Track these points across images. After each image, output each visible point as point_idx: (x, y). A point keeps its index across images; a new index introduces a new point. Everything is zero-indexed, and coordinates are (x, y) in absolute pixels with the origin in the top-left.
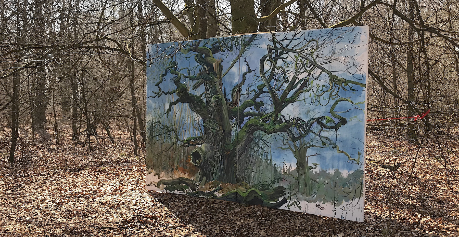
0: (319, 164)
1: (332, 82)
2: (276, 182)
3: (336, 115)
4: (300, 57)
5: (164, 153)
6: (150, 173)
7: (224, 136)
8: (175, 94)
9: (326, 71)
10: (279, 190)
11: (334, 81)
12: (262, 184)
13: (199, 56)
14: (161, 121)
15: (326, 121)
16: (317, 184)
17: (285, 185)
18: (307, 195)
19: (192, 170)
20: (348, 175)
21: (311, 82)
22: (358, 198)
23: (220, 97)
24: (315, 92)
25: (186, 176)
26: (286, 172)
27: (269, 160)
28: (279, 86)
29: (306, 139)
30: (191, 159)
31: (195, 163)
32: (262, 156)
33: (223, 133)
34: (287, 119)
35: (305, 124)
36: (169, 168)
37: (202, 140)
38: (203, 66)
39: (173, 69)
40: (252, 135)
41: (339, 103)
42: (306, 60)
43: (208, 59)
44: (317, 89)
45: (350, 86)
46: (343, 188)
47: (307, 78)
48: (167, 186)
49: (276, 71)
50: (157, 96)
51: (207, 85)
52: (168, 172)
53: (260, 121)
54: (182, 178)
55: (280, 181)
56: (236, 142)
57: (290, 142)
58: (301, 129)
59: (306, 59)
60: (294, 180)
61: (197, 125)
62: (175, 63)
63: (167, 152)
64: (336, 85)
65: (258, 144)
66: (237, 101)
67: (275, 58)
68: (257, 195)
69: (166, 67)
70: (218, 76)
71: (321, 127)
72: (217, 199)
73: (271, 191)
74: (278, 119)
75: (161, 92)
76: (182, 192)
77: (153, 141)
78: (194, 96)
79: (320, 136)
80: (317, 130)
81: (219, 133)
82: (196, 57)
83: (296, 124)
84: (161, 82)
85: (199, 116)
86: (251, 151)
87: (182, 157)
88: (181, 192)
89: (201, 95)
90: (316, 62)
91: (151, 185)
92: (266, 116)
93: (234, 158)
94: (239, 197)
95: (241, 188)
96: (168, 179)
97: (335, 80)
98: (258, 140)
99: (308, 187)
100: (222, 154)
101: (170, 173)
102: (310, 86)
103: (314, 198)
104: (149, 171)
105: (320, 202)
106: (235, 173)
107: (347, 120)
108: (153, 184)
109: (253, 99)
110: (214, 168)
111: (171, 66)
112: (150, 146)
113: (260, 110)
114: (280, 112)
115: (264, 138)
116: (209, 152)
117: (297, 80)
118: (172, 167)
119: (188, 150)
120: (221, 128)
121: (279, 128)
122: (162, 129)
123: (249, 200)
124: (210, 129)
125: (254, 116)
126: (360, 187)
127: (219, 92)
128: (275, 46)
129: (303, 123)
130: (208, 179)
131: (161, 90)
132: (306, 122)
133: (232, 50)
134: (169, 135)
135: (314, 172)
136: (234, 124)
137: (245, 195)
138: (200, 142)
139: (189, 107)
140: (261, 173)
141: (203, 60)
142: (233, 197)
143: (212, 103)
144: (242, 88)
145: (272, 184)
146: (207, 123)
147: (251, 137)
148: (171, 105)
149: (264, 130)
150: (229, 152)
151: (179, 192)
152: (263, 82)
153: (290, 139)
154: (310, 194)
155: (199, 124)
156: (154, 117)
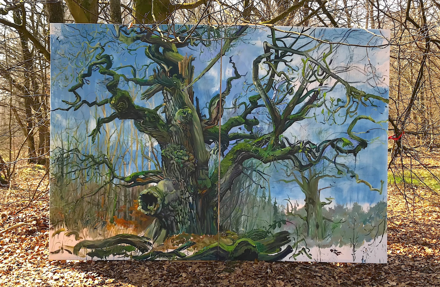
0: (334, 198)
1: (349, 96)
2: (277, 227)
3: (355, 137)
4: (309, 62)
5: (87, 199)
6: (58, 233)
7: (196, 167)
8: (108, 105)
9: (343, 81)
10: (281, 236)
11: (352, 94)
12: (257, 231)
13: (153, 49)
14: (80, 148)
15: (342, 144)
16: (332, 223)
17: (289, 229)
18: (319, 239)
19: (141, 221)
20: (369, 209)
21: (323, 94)
22: (381, 236)
23: (190, 112)
24: (329, 107)
25: (130, 231)
26: (290, 211)
27: (267, 198)
28: (280, 98)
29: (317, 167)
30: (140, 204)
31: (147, 210)
32: (256, 192)
33: (194, 164)
34: (292, 142)
35: (316, 148)
36: (97, 221)
37: (158, 176)
38: (160, 65)
39: (104, 66)
40: (242, 165)
41: (358, 121)
42: (317, 66)
43: (169, 54)
44: (330, 104)
45: (371, 101)
46: (364, 226)
47: (318, 89)
48: (94, 250)
49: (276, 78)
50: (73, 108)
51: (166, 93)
52: (95, 228)
53: (254, 145)
54: (123, 236)
55: (283, 225)
56: (217, 176)
57: (297, 172)
58: (310, 155)
59: (316, 64)
60: (302, 222)
61: (150, 153)
62: (108, 57)
63: (93, 197)
64: (355, 100)
65: (250, 177)
66: (218, 118)
67: (275, 60)
68: (249, 247)
70: (186, 81)
71: (337, 152)
72: (186, 259)
73: (270, 239)
74: (280, 143)
75: (81, 102)
76: (123, 256)
77: (65, 181)
78: (143, 110)
79: (335, 162)
80: (331, 156)
81: (190, 164)
82: (147, 50)
83: (304, 149)
84: (81, 86)
85: (153, 139)
86: (240, 186)
87: (122, 204)
88: (121, 256)
89: (157, 109)
90: (329, 70)
91: (61, 251)
92: (261, 138)
93: (213, 199)
94: (222, 252)
95: (225, 240)
96: (96, 239)
97: (353, 93)
98: (250, 171)
99: (320, 229)
100: (195, 195)
101: (99, 229)
102: (322, 100)
103: (328, 241)
104: (57, 230)
105: (336, 246)
106: (214, 221)
107: (367, 142)
108: (64, 251)
109: (243, 116)
110: (181, 215)
111: (99, 61)
112: (58, 188)
113: (254, 131)
114: (282, 133)
115: (259, 168)
116: (172, 193)
117: (305, 92)
118: (102, 220)
119: (134, 191)
120: (192, 157)
121: (280, 154)
122: (83, 161)
123: (237, 255)
124: (172, 159)
125: (245, 139)
126: (384, 221)
127: (189, 104)
128: (275, 45)
129: (313, 147)
130: (170, 232)
131: (80, 98)
132: (318, 145)
133: (209, 45)
134: (97, 171)
135: (328, 209)
136: (213, 151)
137: (231, 249)
138: (155, 179)
139: (134, 126)
140: (255, 216)
141: (160, 57)
142: (212, 254)
143: (175, 121)
144: (225, 100)
145: (271, 230)
146: (167, 149)
147: (241, 168)
148: (100, 122)
149: (259, 158)
150: (205, 191)
151: (116, 258)
152: (257, 92)
153: (296, 168)
154: (323, 237)
155: (153, 152)
156: (65, 143)
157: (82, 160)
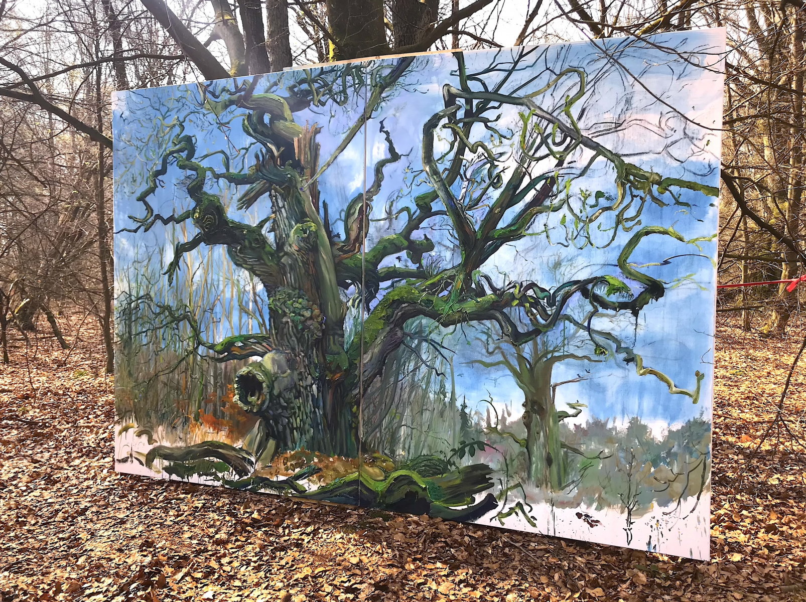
0: (587, 404)
1: (623, 185)
2: (466, 454)
3: (635, 273)
4: (535, 118)
5: (162, 378)
6: (126, 429)
7: (323, 331)
8: (189, 221)
9: (608, 154)
10: (475, 473)
11: (629, 181)
12: (429, 458)
13: (254, 119)
14: (152, 294)
15: (606, 289)
16: (580, 458)
17: (491, 461)
18: (552, 487)
19: (238, 422)
20: (666, 433)
21: (563, 183)
22: (696, 497)
23: (313, 229)
24: (577, 211)
25: (222, 437)
26: (493, 426)
27: (449, 395)
28: (476, 195)
29: (549, 338)
30: (236, 392)
31: (246, 402)
32: (428, 383)
33: (321, 325)
34: (499, 283)
35: (549, 297)
36: (177, 416)
37: (264, 344)
38: (265, 145)
39: (184, 154)
40: (402, 329)
41: (644, 239)
42: (551, 125)
43: (281, 125)
44: (580, 204)
45: (675, 194)
46: (653, 469)
47: (553, 174)
48: (172, 464)
49: (468, 155)
50: (142, 228)
51: (276, 196)
52: (174, 427)
53: (424, 290)
54: (212, 444)
55: (478, 452)
56: (359, 347)
57: (507, 347)
58: (535, 311)
59: (550, 121)
60: (516, 449)
61: (251, 304)
62: (188, 139)
63: (171, 375)
64: (635, 192)
65: (416, 351)
66: (360, 239)
67: (466, 120)
68: (414, 488)
69: (165, 150)
70: (307, 171)
71: (593, 305)
72: (306, 497)
73: (452, 478)
74: (473, 286)
75: (152, 218)
76: (212, 478)
77: (134, 347)
78: (240, 227)
79: (588, 329)
80: (581, 315)
81: (313, 325)
82: (246, 122)
83: (523, 299)
84: (152, 190)
85: (256, 279)
86: (398, 369)
87: (211, 389)
88: (209, 478)
89: (261, 225)
90: (577, 131)
91: (130, 459)
92: (438, 277)
93: (351, 390)
94: (365, 492)
95: (371, 470)
96: (174, 445)
97: (632, 178)
98: (416, 342)
99: (554, 468)
100: (321, 381)
101: (179, 428)
102: (562, 196)
103: (572, 495)
104: (124, 424)
105: (589, 505)
106: (354, 431)
107: (665, 286)
108: (134, 459)
109: (404, 233)
110: (299, 416)
111: (177, 147)
112: (125, 359)
113: (424, 262)
114: (478, 267)
115: (433, 336)
116: (285, 375)
117: (526, 181)
118: (183, 414)
119: (228, 369)
120: (317, 312)
121: (474, 309)
122: (157, 315)
123: (391, 500)
124: (285, 314)
125: (408, 279)
126: (702, 465)
127: (311, 214)
128: (465, 89)
129: (541, 295)
130: (282, 445)
131: (152, 211)
132: (552, 292)
133: (345, 102)
134: (176, 331)
135: (571, 427)
136: (351, 301)
137: (381, 487)
138: (259, 348)
139: (227, 256)
140: (425, 428)
141: (265, 131)
142: (350, 493)
143: (290, 246)
144: (373, 204)
145: (456, 459)
146: (278, 297)
147: (399, 334)
148: (180, 250)
149: (434, 315)
150: (339, 375)
151: (202, 480)
152: (431, 185)
153: (506, 338)
154: (560, 484)
155: (255, 301)
156: (133, 285)
157: (155, 314)
